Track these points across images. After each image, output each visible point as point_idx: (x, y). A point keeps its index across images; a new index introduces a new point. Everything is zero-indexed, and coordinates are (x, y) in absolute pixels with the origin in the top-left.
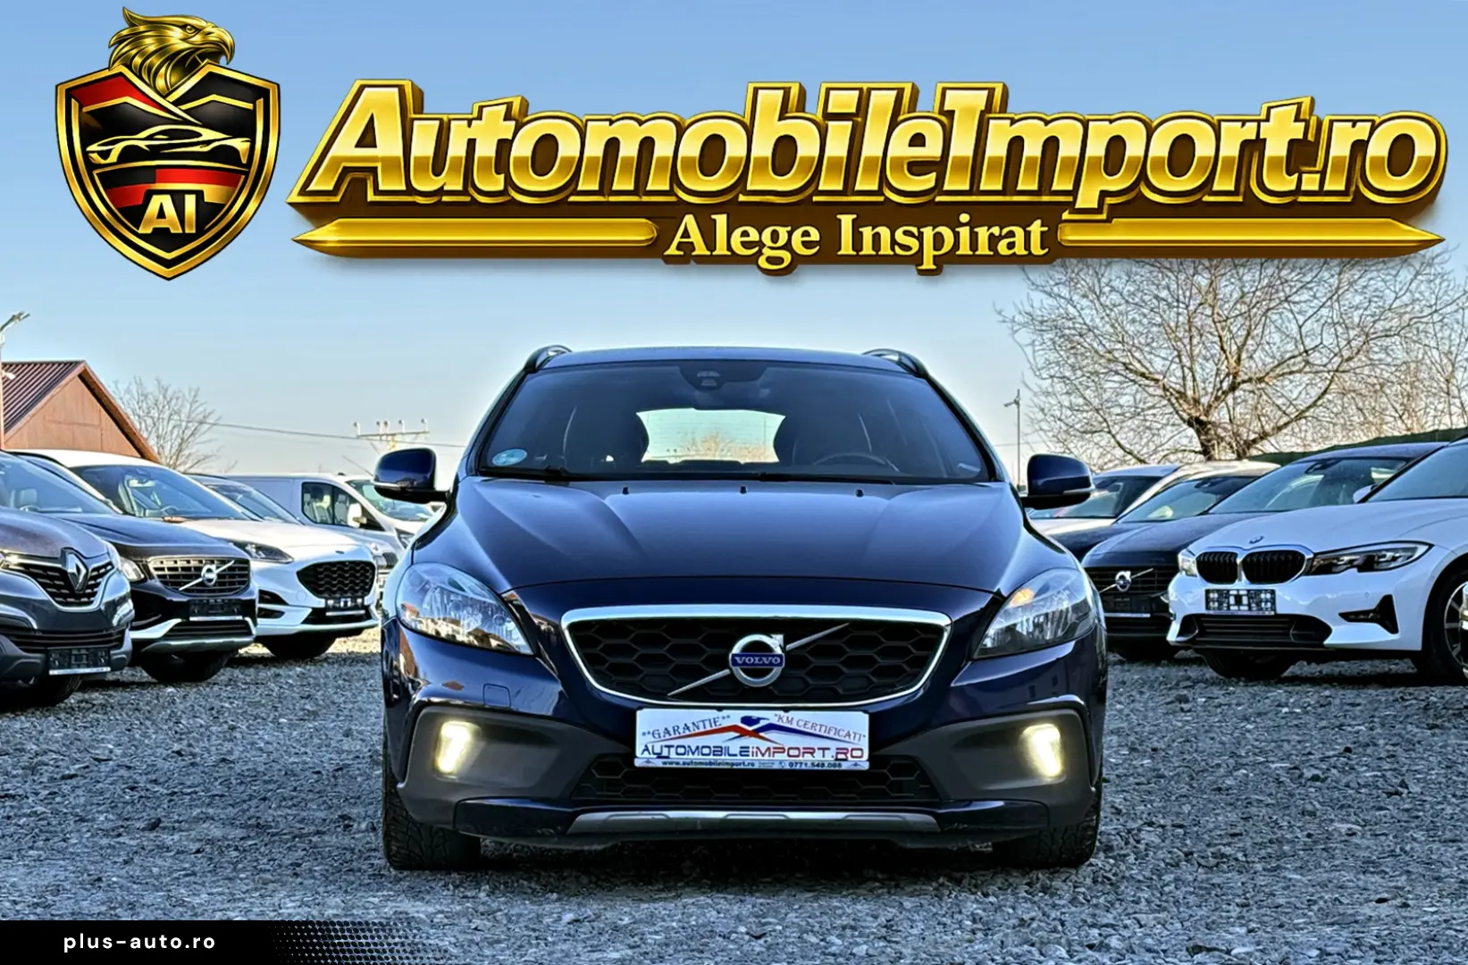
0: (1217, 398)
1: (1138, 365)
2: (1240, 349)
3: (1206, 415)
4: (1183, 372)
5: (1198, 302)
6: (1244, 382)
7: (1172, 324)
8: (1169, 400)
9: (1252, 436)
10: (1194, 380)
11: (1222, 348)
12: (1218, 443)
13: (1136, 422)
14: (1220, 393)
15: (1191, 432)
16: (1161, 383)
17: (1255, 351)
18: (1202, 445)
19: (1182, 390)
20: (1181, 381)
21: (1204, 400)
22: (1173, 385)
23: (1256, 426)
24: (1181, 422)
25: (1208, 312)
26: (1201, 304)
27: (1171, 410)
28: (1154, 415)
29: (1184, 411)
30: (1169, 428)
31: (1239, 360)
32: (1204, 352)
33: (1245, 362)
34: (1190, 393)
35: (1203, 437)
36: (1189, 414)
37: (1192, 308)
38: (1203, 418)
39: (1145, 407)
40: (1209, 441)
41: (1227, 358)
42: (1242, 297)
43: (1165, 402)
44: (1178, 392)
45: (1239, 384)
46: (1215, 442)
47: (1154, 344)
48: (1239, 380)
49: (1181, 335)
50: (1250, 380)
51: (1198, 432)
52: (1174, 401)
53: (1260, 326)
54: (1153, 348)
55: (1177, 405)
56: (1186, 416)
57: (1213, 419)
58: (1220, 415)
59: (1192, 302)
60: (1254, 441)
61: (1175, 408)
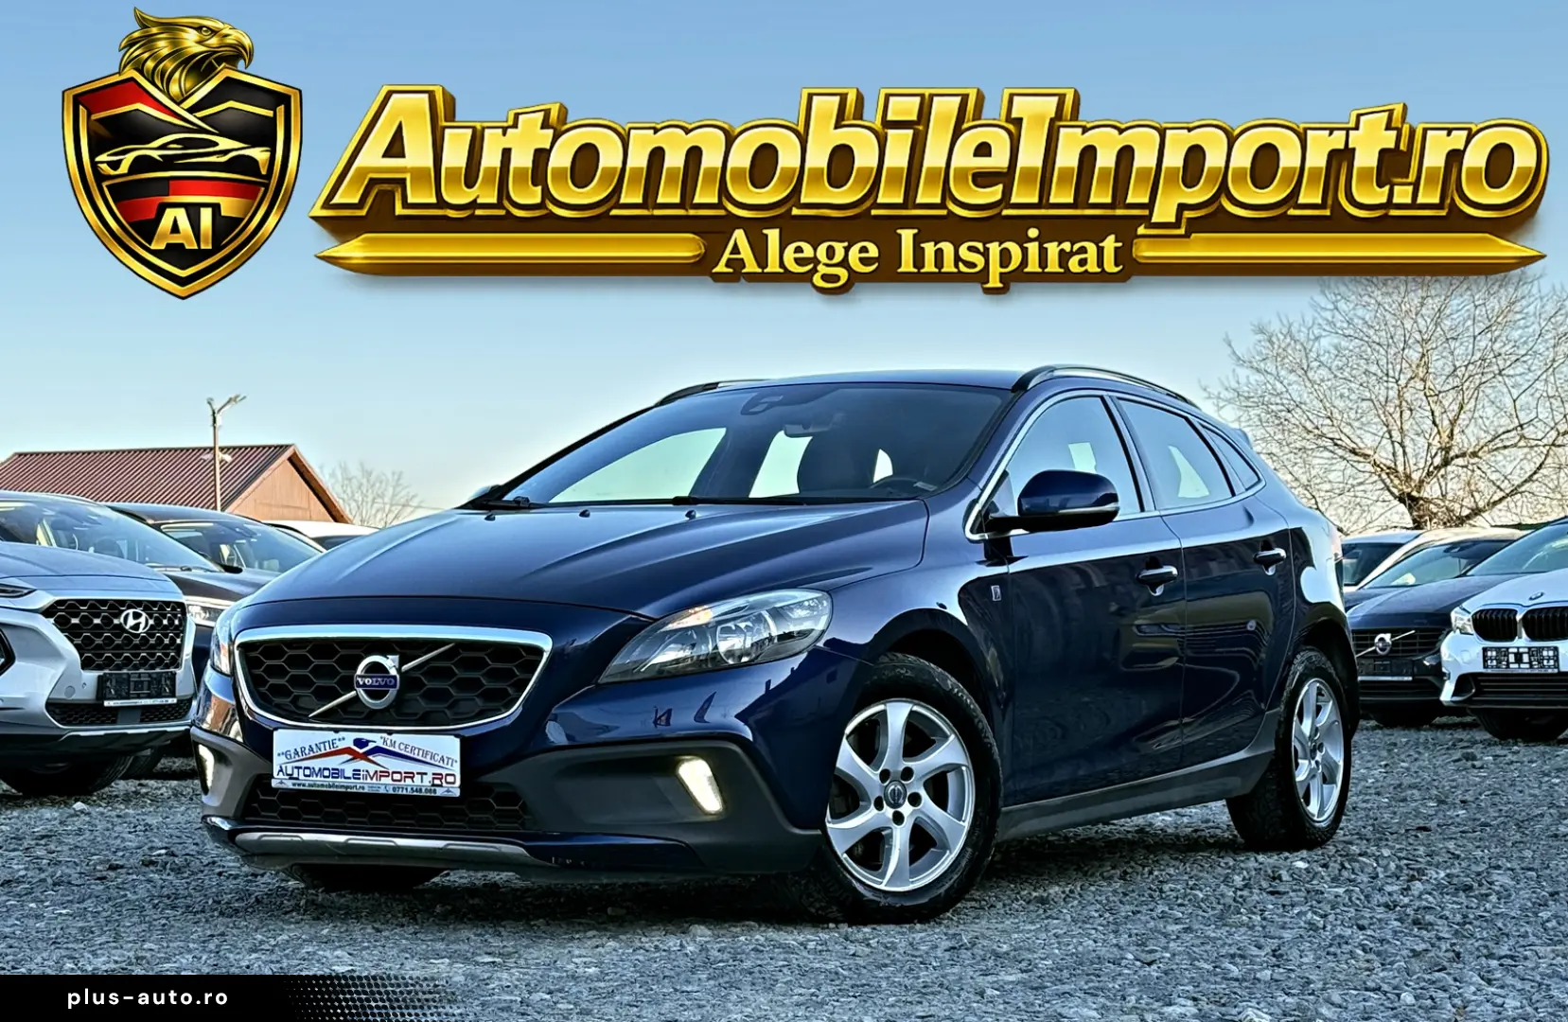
0: (1429, 474)
1: (1348, 441)
2: (1453, 423)
3: (1419, 492)
4: (1394, 447)
5: (1409, 376)
6: (1457, 457)
7: (1382, 399)
8: (1380, 476)
9: (1466, 512)
10: (1405, 453)
11: (1434, 423)
12: (1431, 520)
13: (1345, 499)
14: (1431, 469)
15: (1402, 508)
16: (1372, 459)
17: (1467, 426)
18: (1414, 521)
19: (1393, 465)
20: (1391, 457)
21: (1416, 476)
22: (1384, 461)
23: (1469, 502)
24: (1391, 498)
25: (1420, 385)
26: (1412, 378)
27: (1383, 486)
28: (1365, 491)
29: (1395, 487)
30: (1379, 503)
31: (1451, 436)
32: (1415, 427)
33: (1457, 437)
34: (1400, 469)
35: (1415, 513)
36: (1400, 490)
37: (1402, 382)
38: (1414, 494)
39: (1355, 482)
40: (1421, 517)
41: (1439, 432)
42: (1455, 371)
43: (1376, 478)
44: (1389, 468)
45: (1452, 459)
46: (1427, 518)
47: (1364, 419)
48: (1452, 454)
49: (1391, 410)
50: (1463, 455)
51: (1410, 508)
52: (1384, 476)
53: (1473, 400)
54: (1362, 424)
55: (1388, 481)
56: (1397, 493)
57: (1425, 495)
58: (1431, 491)
59: (1402, 376)
60: (1468, 517)
61: (1385, 484)
